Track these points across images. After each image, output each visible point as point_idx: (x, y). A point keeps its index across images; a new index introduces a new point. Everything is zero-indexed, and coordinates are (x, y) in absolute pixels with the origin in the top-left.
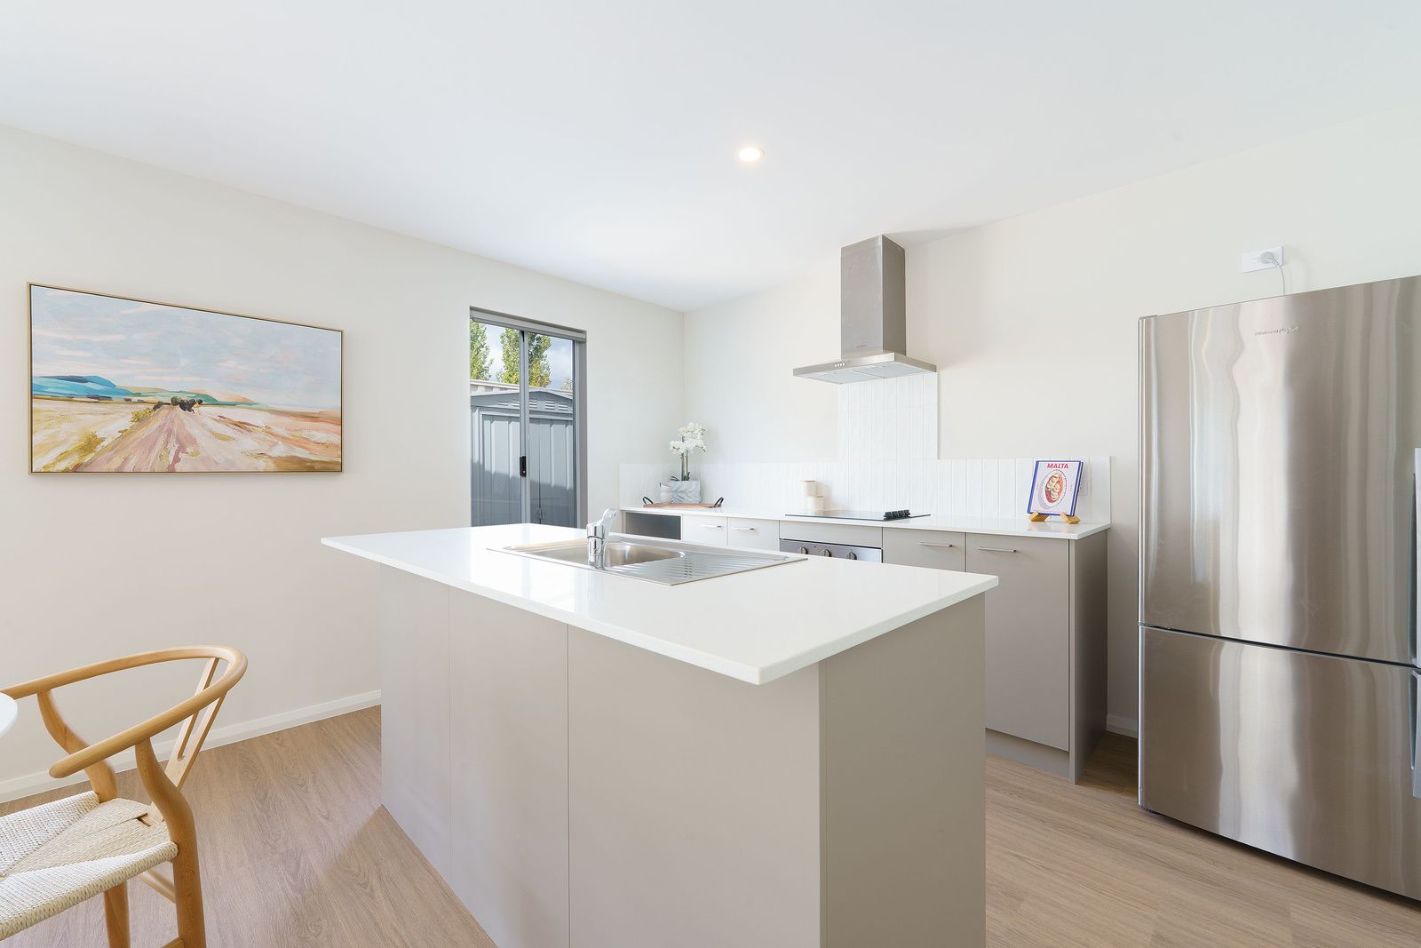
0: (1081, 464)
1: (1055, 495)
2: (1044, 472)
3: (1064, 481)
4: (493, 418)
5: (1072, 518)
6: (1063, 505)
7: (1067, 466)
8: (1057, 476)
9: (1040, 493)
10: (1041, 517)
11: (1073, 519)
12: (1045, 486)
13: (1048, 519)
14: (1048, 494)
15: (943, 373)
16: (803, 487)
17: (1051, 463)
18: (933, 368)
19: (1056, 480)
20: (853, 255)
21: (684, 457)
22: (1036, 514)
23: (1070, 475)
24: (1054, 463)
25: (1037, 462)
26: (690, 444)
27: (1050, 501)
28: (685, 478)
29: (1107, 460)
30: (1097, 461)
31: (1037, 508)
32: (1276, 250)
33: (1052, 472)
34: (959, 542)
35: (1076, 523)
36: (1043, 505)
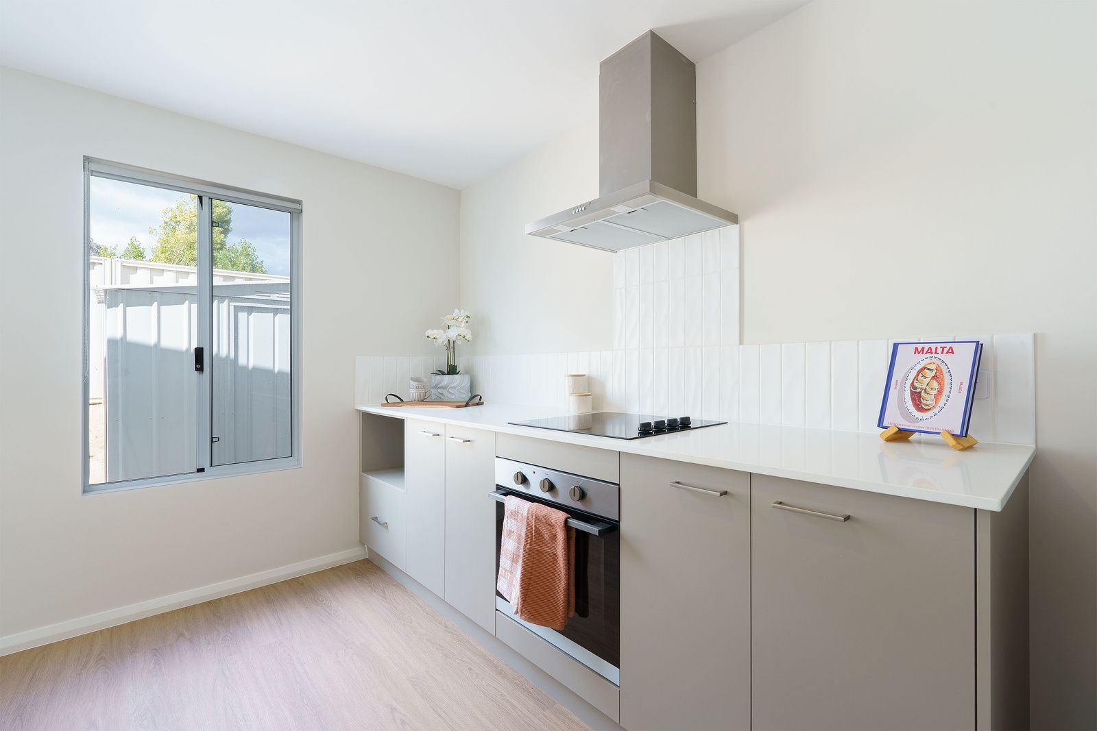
0: (979, 347)
1: (928, 400)
2: (908, 363)
3: (947, 376)
4: (250, 310)
5: (963, 440)
7: (951, 351)
8: (933, 367)
9: (901, 396)
10: (902, 435)
11: (966, 443)
12: (909, 383)
13: (915, 437)
14: (916, 397)
15: (748, 225)
17: (920, 347)
18: (733, 218)
19: (930, 374)
20: (614, 69)
21: (450, 346)
22: (893, 430)
23: (959, 366)
24: (927, 347)
25: (896, 346)
27: (920, 408)
28: (452, 370)
29: (1029, 339)
31: (895, 419)
33: (924, 361)
34: (739, 489)
35: (969, 448)
36: (907, 415)
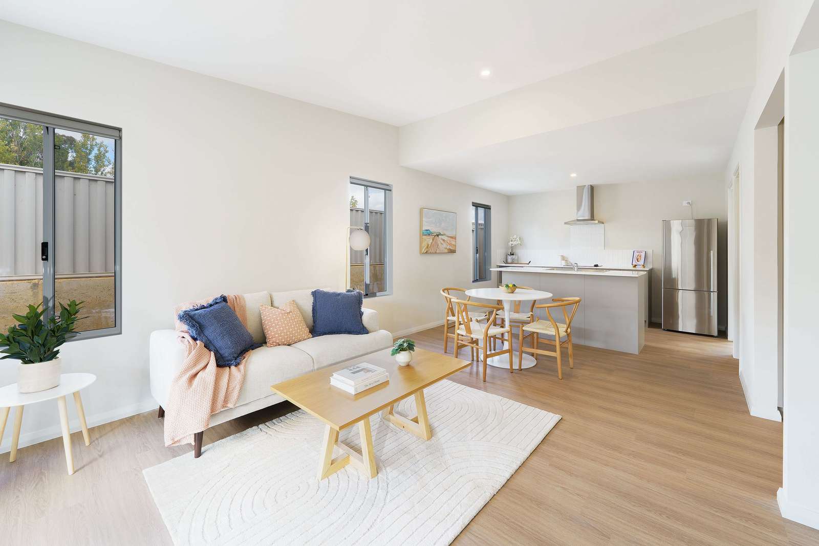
0: (645, 252)
1: (639, 260)
2: (636, 254)
3: (641, 256)
5: (644, 266)
6: (642, 262)
7: (642, 252)
9: (635, 259)
10: (635, 266)
12: (636, 257)
13: (637, 266)
14: (637, 260)
15: (607, 225)
16: (560, 258)
17: (637, 252)
18: (603, 223)
19: (639, 256)
20: (580, 189)
21: (512, 248)
23: (643, 255)
25: (634, 251)
26: (514, 243)
29: (652, 251)
30: (650, 252)
31: (634, 263)
32: (690, 201)
33: (638, 254)
36: (636, 263)
